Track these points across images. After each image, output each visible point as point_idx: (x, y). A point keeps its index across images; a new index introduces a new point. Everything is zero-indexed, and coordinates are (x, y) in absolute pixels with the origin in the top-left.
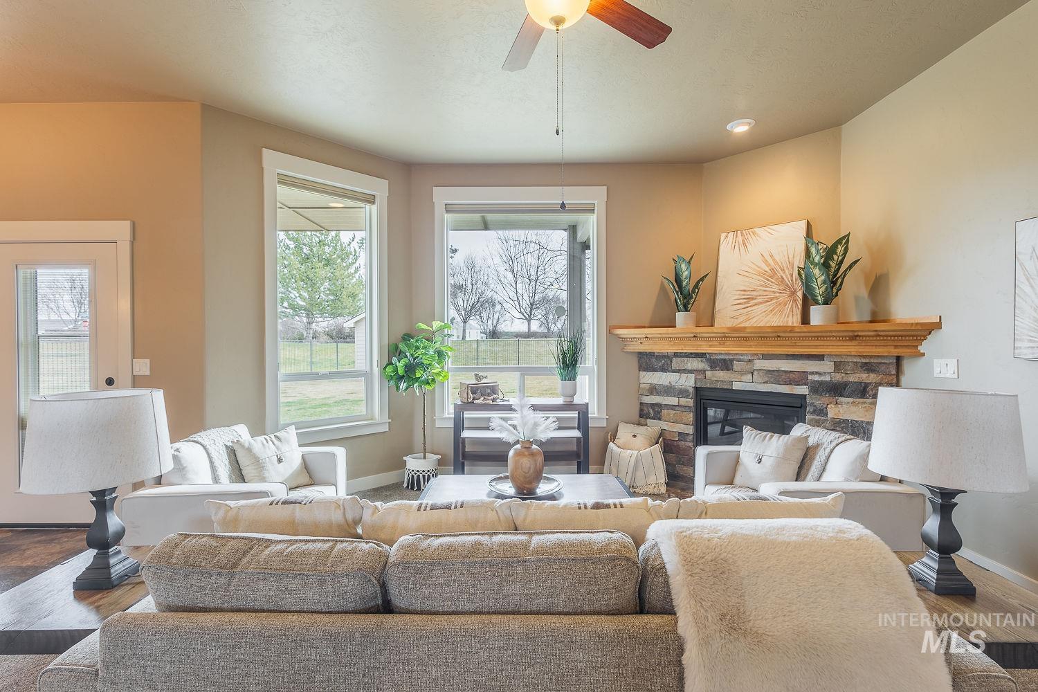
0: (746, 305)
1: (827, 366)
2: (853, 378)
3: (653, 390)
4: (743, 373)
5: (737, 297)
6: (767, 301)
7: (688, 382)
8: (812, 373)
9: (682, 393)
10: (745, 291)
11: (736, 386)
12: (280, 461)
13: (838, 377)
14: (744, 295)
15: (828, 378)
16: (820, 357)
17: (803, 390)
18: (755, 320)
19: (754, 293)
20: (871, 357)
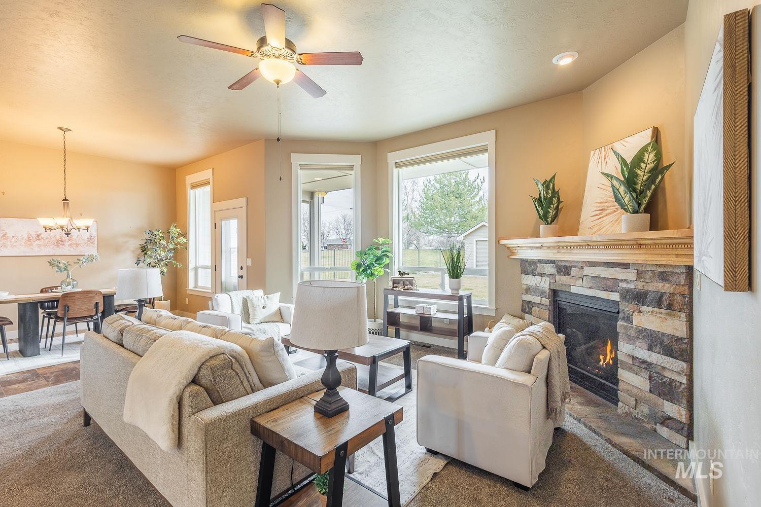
0: (600, 216)
1: (631, 275)
2: (651, 287)
3: (528, 290)
4: (577, 278)
5: (595, 209)
6: (615, 211)
7: (544, 284)
8: (622, 280)
9: (542, 293)
10: (601, 203)
11: (574, 290)
12: (264, 307)
13: (640, 286)
14: (599, 207)
15: (632, 287)
16: (626, 266)
17: (615, 297)
18: (604, 230)
19: (606, 205)
20: (665, 266)
